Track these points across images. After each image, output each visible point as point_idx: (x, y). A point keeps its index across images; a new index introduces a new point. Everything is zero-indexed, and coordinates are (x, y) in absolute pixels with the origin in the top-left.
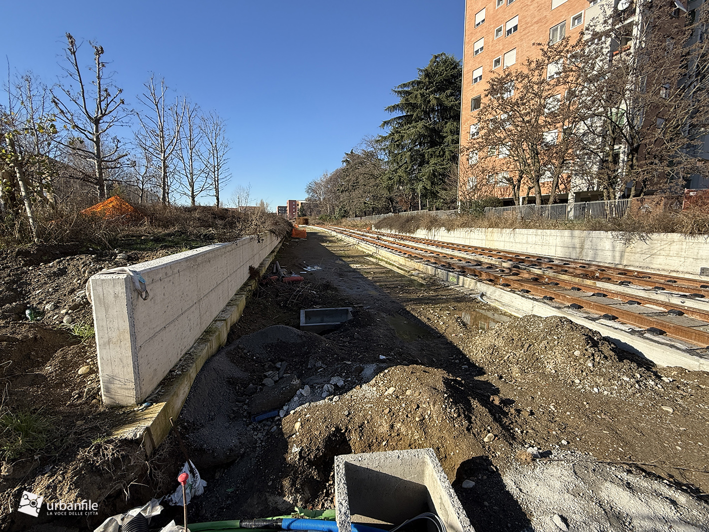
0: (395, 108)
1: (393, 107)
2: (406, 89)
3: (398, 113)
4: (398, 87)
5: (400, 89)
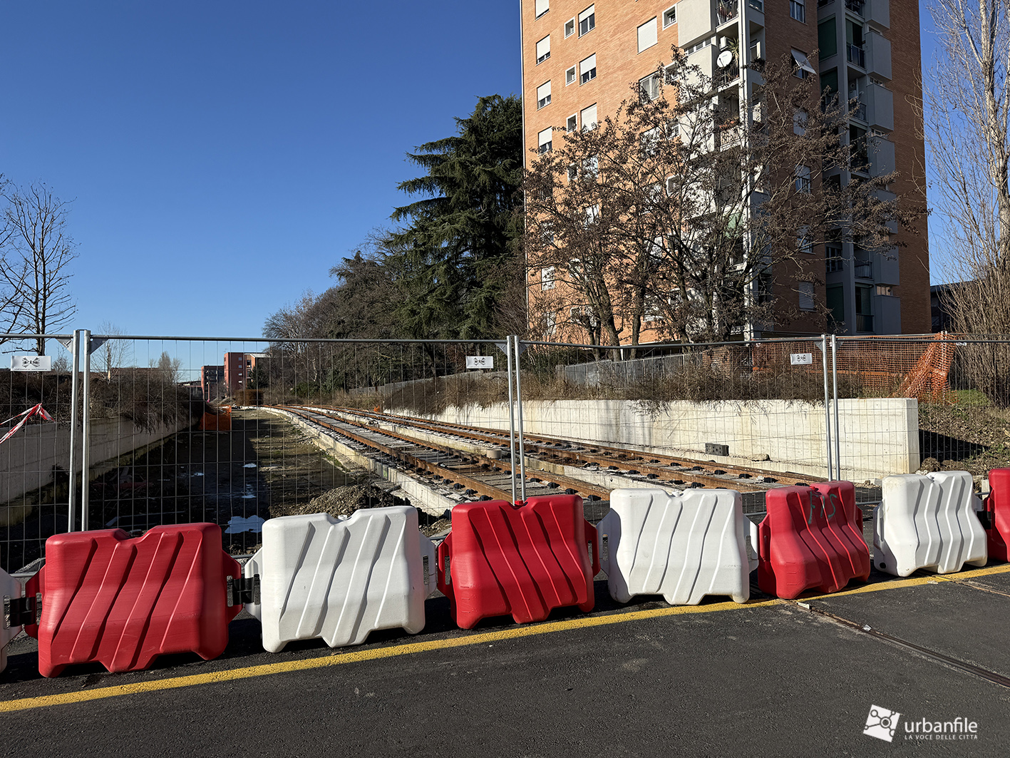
0: (415, 185)
1: (412, 183)
2: (435, 152)
3: (422, 195)
4: (422, 148)
5: (425, 153)
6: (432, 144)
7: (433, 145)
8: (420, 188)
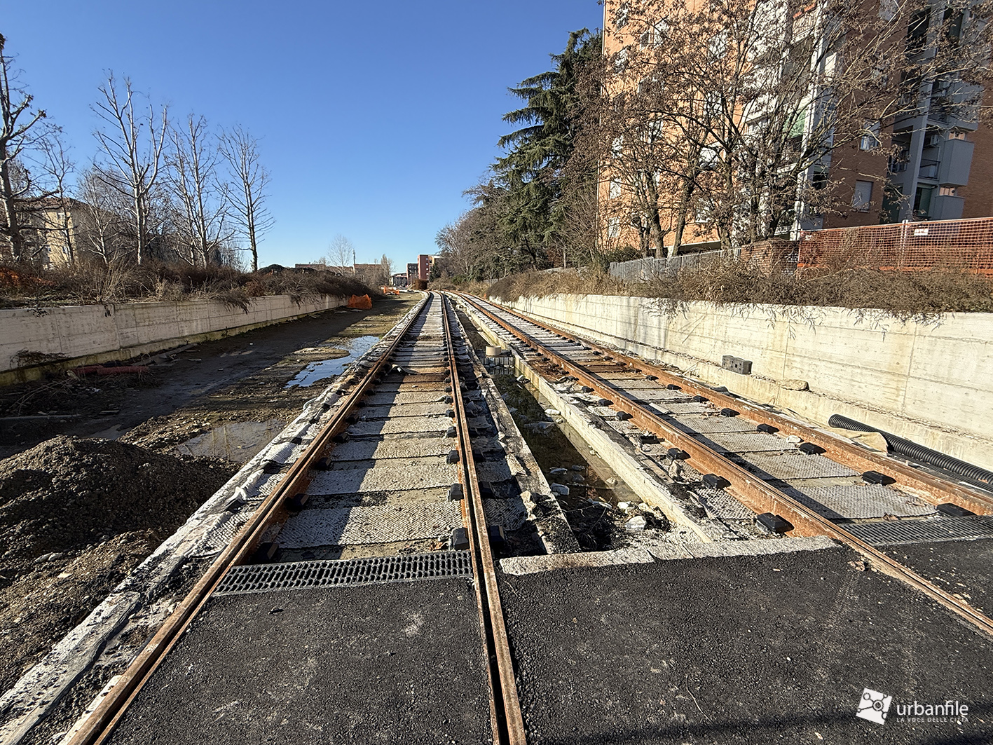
0: (516, 116)
1: (514, 114)
4: (522, 84)
5: (524, 87)
6: (530, 80)
7: (532, 81)
8: (520, 118)
